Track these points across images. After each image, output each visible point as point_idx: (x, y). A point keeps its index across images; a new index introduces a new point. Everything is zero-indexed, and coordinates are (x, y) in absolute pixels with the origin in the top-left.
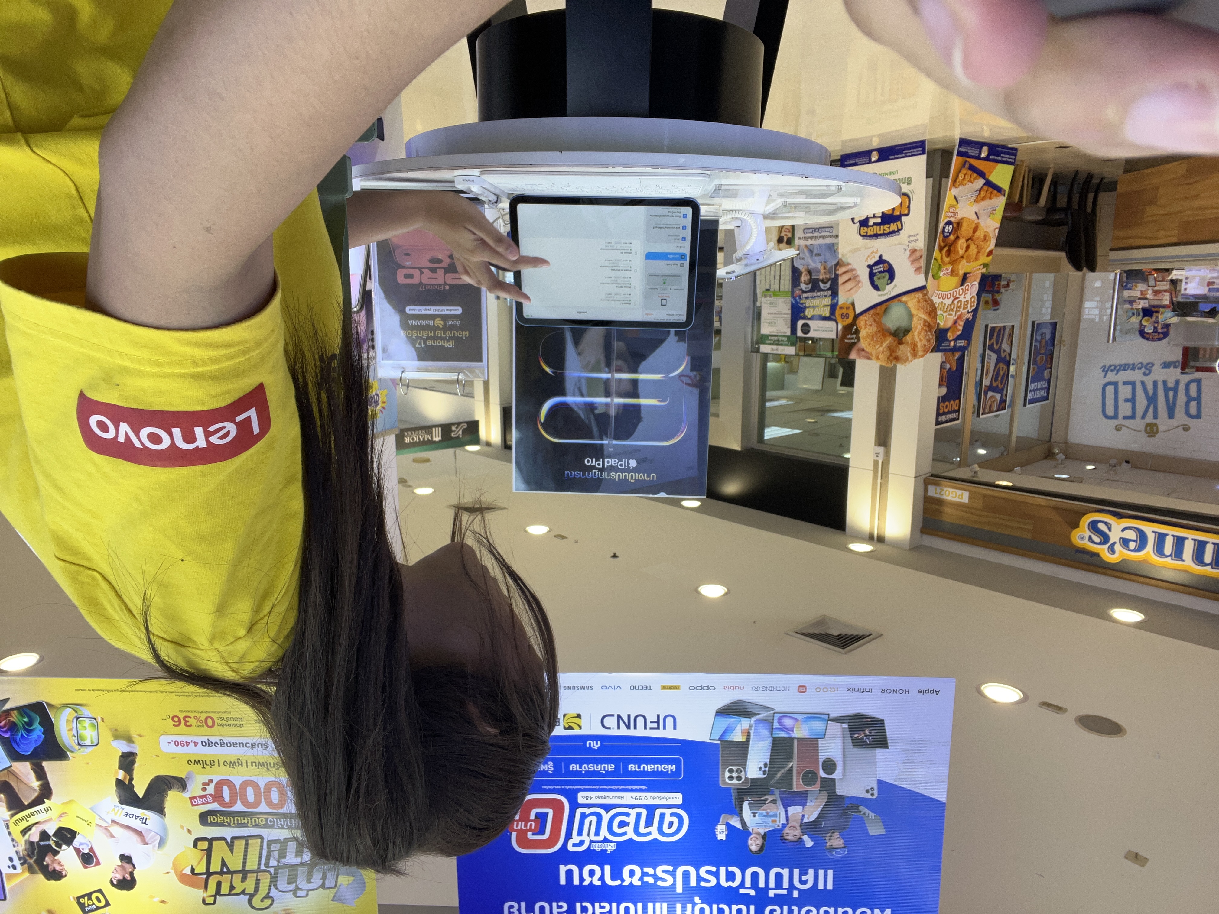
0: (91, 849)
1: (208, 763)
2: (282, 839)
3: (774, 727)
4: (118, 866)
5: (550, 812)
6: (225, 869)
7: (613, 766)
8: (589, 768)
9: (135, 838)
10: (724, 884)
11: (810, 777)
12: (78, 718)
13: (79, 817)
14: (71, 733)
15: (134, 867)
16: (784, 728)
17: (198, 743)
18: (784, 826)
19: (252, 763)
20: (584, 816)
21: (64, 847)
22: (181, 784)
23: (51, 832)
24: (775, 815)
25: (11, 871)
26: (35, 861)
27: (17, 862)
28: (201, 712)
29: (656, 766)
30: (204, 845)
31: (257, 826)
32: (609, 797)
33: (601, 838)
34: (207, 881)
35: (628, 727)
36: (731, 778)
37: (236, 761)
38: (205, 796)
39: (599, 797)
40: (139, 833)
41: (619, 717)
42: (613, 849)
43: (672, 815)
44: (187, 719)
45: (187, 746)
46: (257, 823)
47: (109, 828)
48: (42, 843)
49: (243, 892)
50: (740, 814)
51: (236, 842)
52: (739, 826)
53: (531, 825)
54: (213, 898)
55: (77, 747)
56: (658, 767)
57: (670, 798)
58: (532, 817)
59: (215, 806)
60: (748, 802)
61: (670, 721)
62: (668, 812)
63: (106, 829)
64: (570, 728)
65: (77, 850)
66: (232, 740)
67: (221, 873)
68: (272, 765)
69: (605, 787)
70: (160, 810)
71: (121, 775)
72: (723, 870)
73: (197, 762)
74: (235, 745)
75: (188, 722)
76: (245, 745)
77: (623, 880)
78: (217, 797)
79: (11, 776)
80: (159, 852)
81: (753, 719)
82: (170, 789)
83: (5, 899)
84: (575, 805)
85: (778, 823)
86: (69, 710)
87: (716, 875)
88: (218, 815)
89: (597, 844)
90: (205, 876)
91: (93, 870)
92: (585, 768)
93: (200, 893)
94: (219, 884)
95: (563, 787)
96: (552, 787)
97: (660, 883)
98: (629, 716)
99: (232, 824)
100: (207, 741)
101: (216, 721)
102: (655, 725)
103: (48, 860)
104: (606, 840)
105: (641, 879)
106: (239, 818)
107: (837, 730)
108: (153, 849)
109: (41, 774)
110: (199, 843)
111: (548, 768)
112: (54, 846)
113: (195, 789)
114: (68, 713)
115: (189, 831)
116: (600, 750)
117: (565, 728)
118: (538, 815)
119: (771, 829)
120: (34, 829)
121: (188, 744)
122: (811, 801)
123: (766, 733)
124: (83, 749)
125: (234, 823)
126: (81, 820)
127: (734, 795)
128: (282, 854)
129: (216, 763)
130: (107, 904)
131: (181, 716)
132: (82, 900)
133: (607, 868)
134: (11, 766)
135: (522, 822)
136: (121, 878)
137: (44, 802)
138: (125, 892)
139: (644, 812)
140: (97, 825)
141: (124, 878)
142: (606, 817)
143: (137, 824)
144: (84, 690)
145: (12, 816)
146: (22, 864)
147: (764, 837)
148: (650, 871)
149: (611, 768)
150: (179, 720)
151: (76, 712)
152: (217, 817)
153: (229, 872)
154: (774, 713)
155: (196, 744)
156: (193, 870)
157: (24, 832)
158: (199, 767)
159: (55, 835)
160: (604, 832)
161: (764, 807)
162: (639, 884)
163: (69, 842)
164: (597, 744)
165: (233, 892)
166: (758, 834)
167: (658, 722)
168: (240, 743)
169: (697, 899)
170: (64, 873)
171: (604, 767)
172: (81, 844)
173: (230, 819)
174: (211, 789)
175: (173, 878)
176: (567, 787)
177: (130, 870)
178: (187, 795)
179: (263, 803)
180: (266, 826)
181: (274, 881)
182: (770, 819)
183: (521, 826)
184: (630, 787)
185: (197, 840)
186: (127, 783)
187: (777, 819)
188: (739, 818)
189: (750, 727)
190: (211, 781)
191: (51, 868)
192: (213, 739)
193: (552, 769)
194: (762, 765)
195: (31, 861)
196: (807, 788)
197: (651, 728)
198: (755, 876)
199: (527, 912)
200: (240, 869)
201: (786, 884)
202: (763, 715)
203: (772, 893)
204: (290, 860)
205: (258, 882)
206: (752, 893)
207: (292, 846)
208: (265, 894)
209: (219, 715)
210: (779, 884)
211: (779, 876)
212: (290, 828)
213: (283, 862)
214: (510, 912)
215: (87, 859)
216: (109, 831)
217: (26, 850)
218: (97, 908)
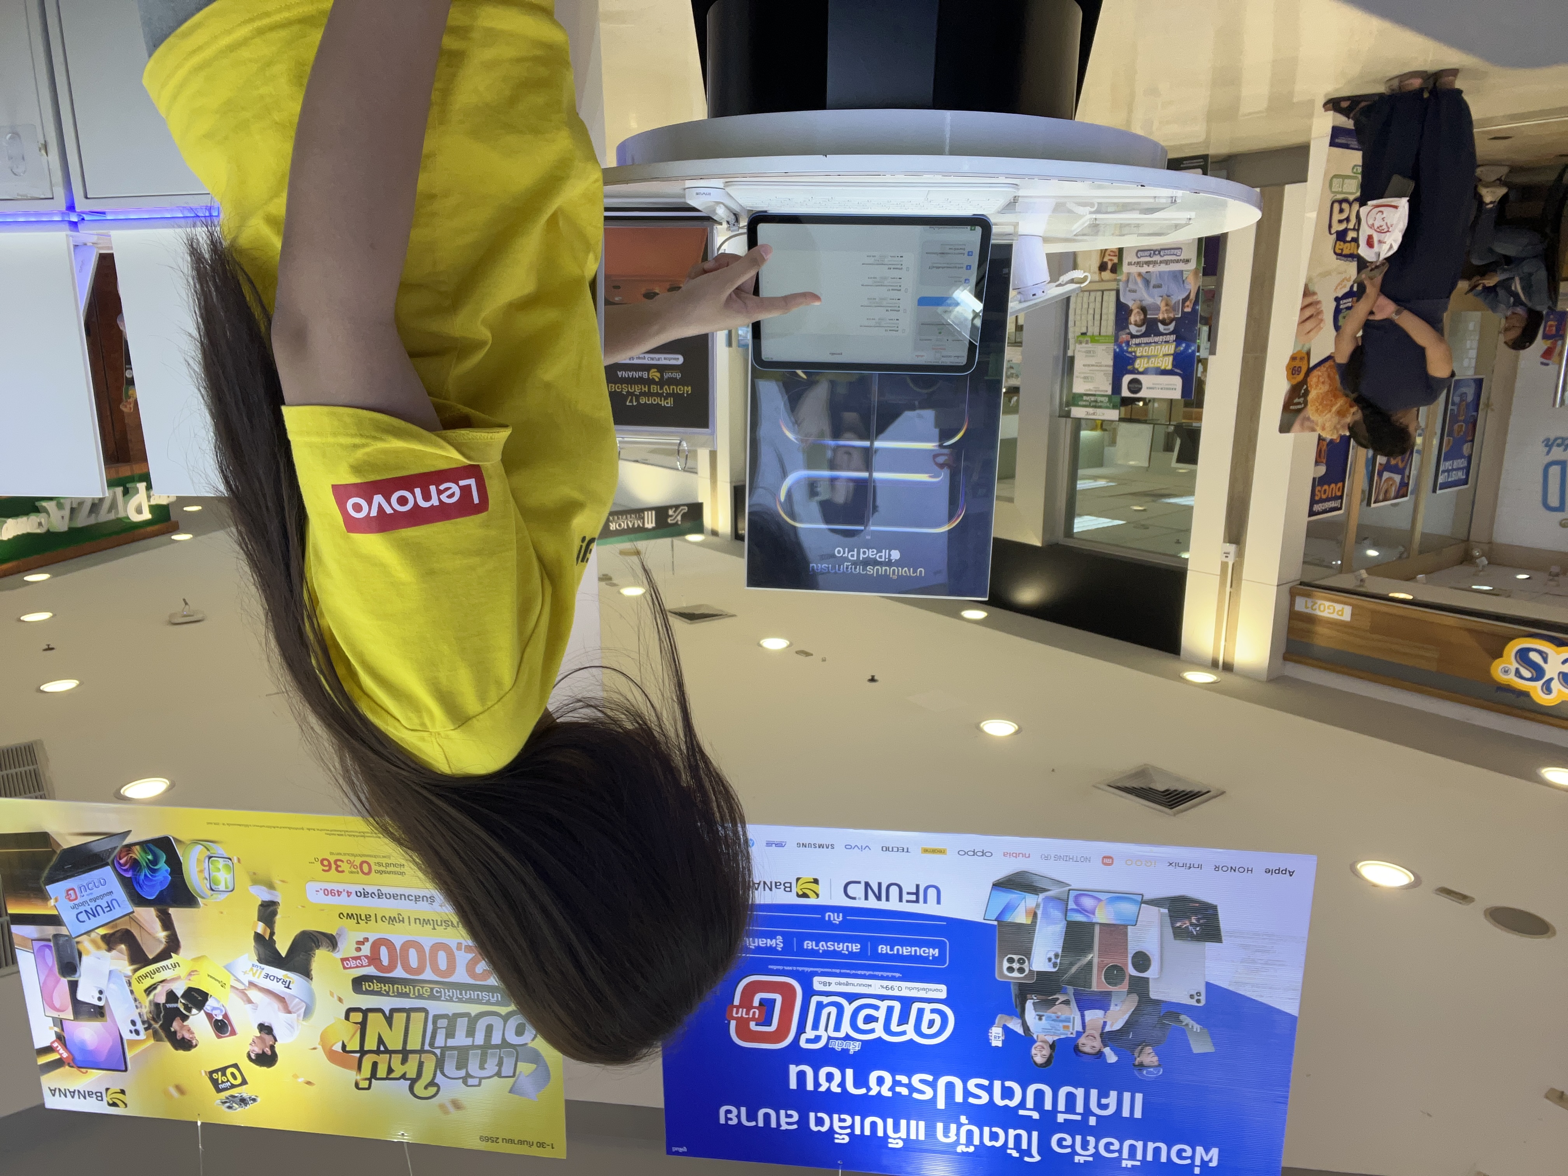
0: (226, 1016)
1: (363, 917)
2: (450, 1015)
3: (1069, 907)
4: (257, 1037)
5: (779, 998)
6: (382, 1048)
7: (859, 946)
8: (827, 947)
9: (276, 1005)
10: (999, 1101)
11: (1114, 974)
12: (210, 857)
13: (211, 977)
14: (202, 876)
15: (276, 1040)
16: (1081, 910)
17: (351, 893)
18: (1079, 1034)
19: (415, 919)
20: (820, 1006)
21: (194, 1011)
22: (332, 941)
23: (179, 993)
25: (134, 1036)
26: (161, 1026)
27: (140, 1026)
28: (355, 856)
29: (913, 949)
30: (357, 1017)
31: (420, 997)
32: (853, 985)
33: (841, 1034)
34: (360, 1060)
35: (879, 898)
36: (1011, 969)
37: (397, 917)
38: (359, 958)
39: (840, 984)
40: (281, 999)
41: (867, 885)
42: (857, 1049)
43: (933, 1011)
44: (339, 863)
45: (339, 895)
46: (421, 993)
47: (246, 992)
48: (168, 1005)
49: (403, 1077)
50: (1022, 1015)
51: (396, 1015)
52: (1020, 1030)
53: (754, 1013)
54: (367, 1082)
55: (209, 892)
56: (916, 951)
57: (930, 990)
58: (756, 1003)
59: (371, 971)
60: (1032, 1001)
61: (932, 893)
62: (928, 1007)
63: (243, 993)
64: (805, 895)
65: (209, 1016)
66: (392, 891)
67: (378, 1052)
68: (439, 924)
69: (848, 971)
70: (306, 972)
71: (260, 928)
72: (997, 1084)
73: (350, 916)
74: (395, 896)
75: (340, 866)
76: (408, 897)
77: (869, 1089)
78: (374, 959)
79: (133, 923)
80: (304, 1023)
81: (1042, 896)
82: (318, 947)
83: (126, 1070)
84: (809, 992)
85: (1071, 1030)
86: (200, 848)
87: (989, 1090)
88: (375, 981)
89: (837, 1042)
90: (358, 1055)
91: (227, 1040)
92: (823, 946)
93: (352, 1075)
94: (375, 1065)
95: (795, 968)
96: (781, 968)
97: (916, 1095)
98: (880, 884)
99: (391, 994)
100: (362, 891)
101: (374, 867)
102: (913, 898)
103: (176, 1025)
104: (848, 1038)
105: (891, 1089)
106: (400, 987)
107: (1153, 915)
108: (298, 1019)
109: (167, 923)
110: (352, 1015)
111: (777, 944)
112: (182, 1009)
113: (347, 948)
114: (199, 851)
115: (340, 1000)
116: (842, 926)
117: (798, 895)
118: (763, 1002)
119: (1062, 1037)
120: (159, 988)
121: (339, 893)
122: (1116, 1005)
123: (1057, 914)
124: (216, 895)
125: (393, 992)
126: (213, 980)
127: (1014, 991)
128: (451, 1033)
129: (373, 918)
130: (244, 1082)
131: (332, 859)
132: (215, 1076)
133: (849, 1072)
134: (133, 912)
135: (743, 1008)
136: (261, 1052)
137: (171, 957)
138: (265, 1069)
139: (897, 1006)
140: (232, 987)
141: (263, 1052)
142: (849, 1009)
143: (278, 988)
144: (218, 823)
145: (135, 971)
146: (146, 1029)
147: (1052, 1046)
148: (904, 1079)
149: (856, 948)
150: (330, 865)
151: (208, 850)
152: (373, 983)
153: (387, 1051)
154: (1069, 890)
155: (349, 894)
156: (344, 1046)
157: (149, 991)
158: (353, 922)
159: (183, 996)
160: (846, 1028)
161: (1054, 1009)
162: (890, 1094)
163: (200, 1005)
164: (838, 917)
165: (392, 1076)
166: (1045, 1042)
167: (917, 894)
168: (401, 895)
169: (963, 1119)
170: (194, 1042)
171: (847, 947)
172: (214, 1009)
173: (389, 987)
174: (366, 950)
175: (321, 1054)
176: (800, 969)
177: (271, 1043)
178: (338, 955)
179: (428, 969)
180: (432, 997)
181: (440, 1065)
182: (1061, 1024)
183: (742, 1013)
184: (880, 974)
185: (349, 1011)
186: (267, 939)
187: (1070, 1025)
188: (1020, 1021)
189: (1038, 906)
190: (366, 939)
191: (179, 1036)
192: (369, 889)
193: (782, 945)
194: (1052, 955)
195: (157, 1026)
196: (1110, 988)
197: (908, 901)
198: (1039, 1095)
199: (748, 1120)
200: (400, 1048)
201: (1080, 1108)
202: (1054, 892)
203: (1061, 1118)
204: (461, 1039)
205: (421, 1065)
206: (1036, 1115)
207: (462, 1025)
208: (429, 1080)
209: (377, 860)
210: (1070, 1106)
211: (1070, 1098)
212: (460, 1001)
213: (451, 1043)
214: (727, 1119)
215: (222, 1027)
216: (246, 995)
217: (150, 1012)
218: (233, 1086)
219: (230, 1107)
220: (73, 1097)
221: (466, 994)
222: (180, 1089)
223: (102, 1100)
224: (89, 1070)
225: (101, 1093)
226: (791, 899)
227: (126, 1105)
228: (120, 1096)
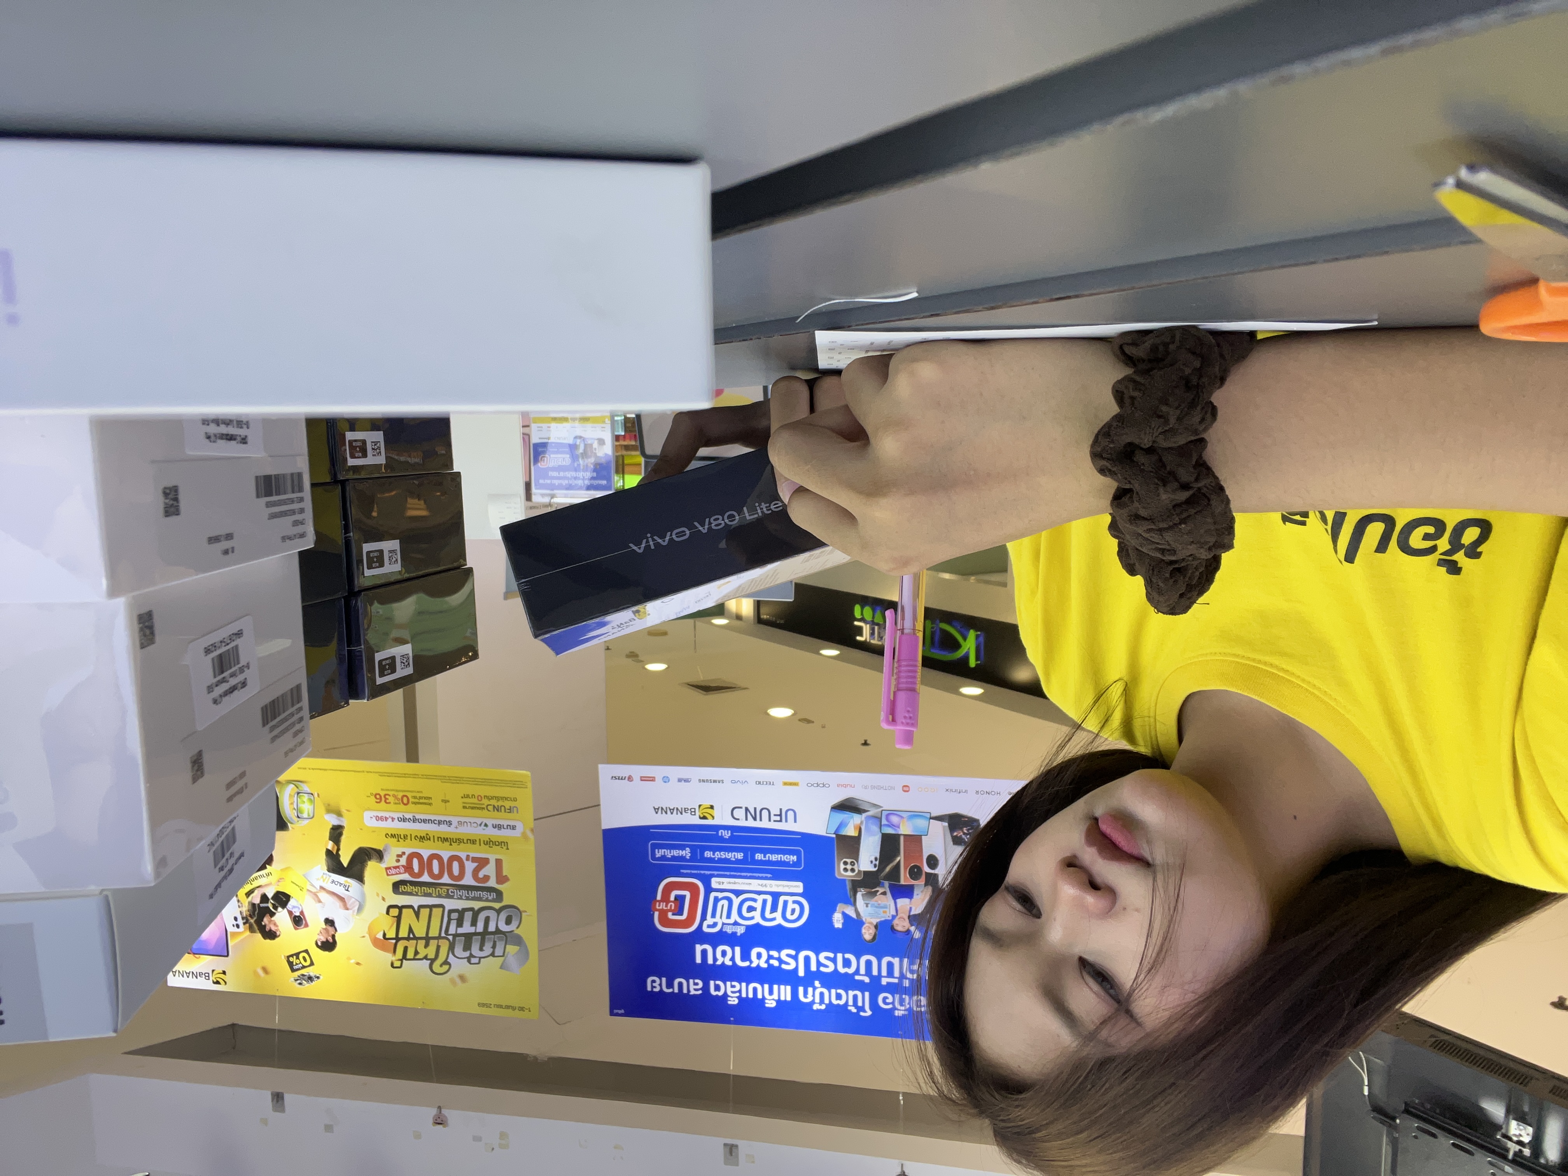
0: (302, 913)
1: (402, 837)
2: (460, 909)
3: (882, 824)
4: (323, 929)
5: (687, 894)
6: (412, 936)
7: (742, 854)
8: (721, 856)
9: (338, 903)
10: (842, 970)
11: (915, 872)
12: (298, 793)
14: (292, 807)
15: (336, 930)
16: (891, 825)
18: (894, 917)
19: (438, 838)
20: (717, 900)
21: (280, 909)
22: (379, 855)
23: (270, 895)
24: (885, 907)
25: (235, 929)
26: (255, 921)
27: (240, 922)
28: (397, 791)
29: (779, 856)
30: (395, 912)
31: (440, 896)
32: (739, 883)
33: (731, 921)
34: (396, 945)
35: (755, 819)
36: (846, 870)
37: (425, 835)
38: (397, 867)
39: (730, 883)
40: (342, 899)
41: (747, 809)
42: (743, 932)
43: (794, 902)
44: (387, 797)
45: (386, 820)
46: (440, 893)
47: (318, 894)
48: (262, 905)
49: (426, 958)
50: (854, 904)
51: (422, 910)
52: (854, 916)
53: (671, 906)
54: (400, 962)
55: (296, 819)
56: (781, 857)
57: (792, 886)
58: (672, 898)
59: (406, 877)
60: (861, 893)
61: (791, 814)
62: (790, 899)
63: (315, 894)
64: (704, 818)
65: (290, 913)
66: (423, 817)
67: (408, 939)
68: (454, 841)
69: (735, 873)
70: (360, 878)
71: (330, 845)
72: (840, 956)
73: (393, 836)
74: (424, 821)
75: (388, 799)
76: (433, 822)
77: (751, 962)
78: (408, 868)
80: (357, 917)
81: (864, 815)
82: (370, 859)
83: (228, 956)
84: (709, 890)
85: (888, 914)
86: (292, 786)
87: (834, 960)
88: (408, 884)
89: (729, 926)
90: (394, 941)
91: (302, 931)
92: (718, 855)
93: (389, 957)
94: (406, 949)
95: (699, 872)
96: (689, 871)
97: (784, 966)
98: (755, 809)
99: (419, 894)
100: (402, 817)
101: (411, 800)
102: (778, 818)
103: (266, 920)
104: (736, 923)
105: (767, 962)
106: (425, 888)
107: (939, 829)
108: (353, 914)
110: (391, 910)
111: (686, 854)
112: (271, 908)
113: (390, 860)
114: (291, 789)
115: (384, 899)
116: (732, 839)
117: (701, 818)
118: (677, 898)
119: (883, 919)
120: (256, 892)
121: (386, 819)
122: (918, 894)
123: (875, 829)
124: (301, 821)
125: (421, 893)
126: (295, 885)
127: (849, 886)
128: (460, 924)
129: (409, 837)
130: (312, 964)
131: (382, 793)
132: (291, 959)
133: (738, 950)
135: (663, 902)
136: (325, 940)
137: (266, 868)
138: (327, 953)
139: (769, 899)
140: (308, 890)
141: (327, 940)
142: (736, 901)
143: (340, 891)
144: (305, 769)
146: (244, 924)
147: (876, 927)
148: (774, 953)
149: (740, 856)
150: (381, 798)
151: (297, 787)
152: (407, 886)
153: (415, 938)
154: (882, 810)
155: (393, 819)
156: (384, 935)
157: (248, 894)
158: (395, 840)
159: (272, 898)
160: (735, 916)
161: (876, 898)
162: (765, 966)
163: (284, 905)
164: (728, 834)
165: (417, 957)
166: (871, 923)
167: (780, 815)
168: (429, 820)
169: (817, 984)
170: (278, 933)
171: (735, 855)
172: (294, 907)
173: (418, 889)
174: (403, 861)
175: (368, 941)
176: (702, 872)
177: (333, 933)
178: (383, 866)
179: (446, 875)
180: (448, 896)
181: (452, 948)
182: (882, 910)
183: (663, 906)
184: (757, 875)
185: (390, 907)
186: (335, 853)
187: (887, 910)
188: (853, 908)
189: (862, 823)
190: (404, 853)
191: (267, 929)
192: (407, 816)
193: (690, 855)
194: (873, 859)
195: (252, 921)
196: (913, 882)
197: (775, 821)
198: (869, 964)
199: (668, 987)
200: (424, 936)
201: (897, 973)
202: (872, 812)
203: (884, 981)
204: (467, 928)
205: (438, 947)
206: (867, 980)
207: (468, 916)
208: (444, 959)
209: (415, 794)
210: (890, 974)
211: (890, 965)
212: (468, 899)
213: (461, 931)
214: (653, 987)
215: (298, 921)
216: (317, 896)
217: (248, 911)
218: (304, 967)
219: (300, 984)
220: (188, 977)
221: (472, 893)
222: (265, 970)
223: (209, 979)
224: (201, 956)
225: (208, 973)
226: (695, 820)
227: (226, 983)
228: (222, 976)
